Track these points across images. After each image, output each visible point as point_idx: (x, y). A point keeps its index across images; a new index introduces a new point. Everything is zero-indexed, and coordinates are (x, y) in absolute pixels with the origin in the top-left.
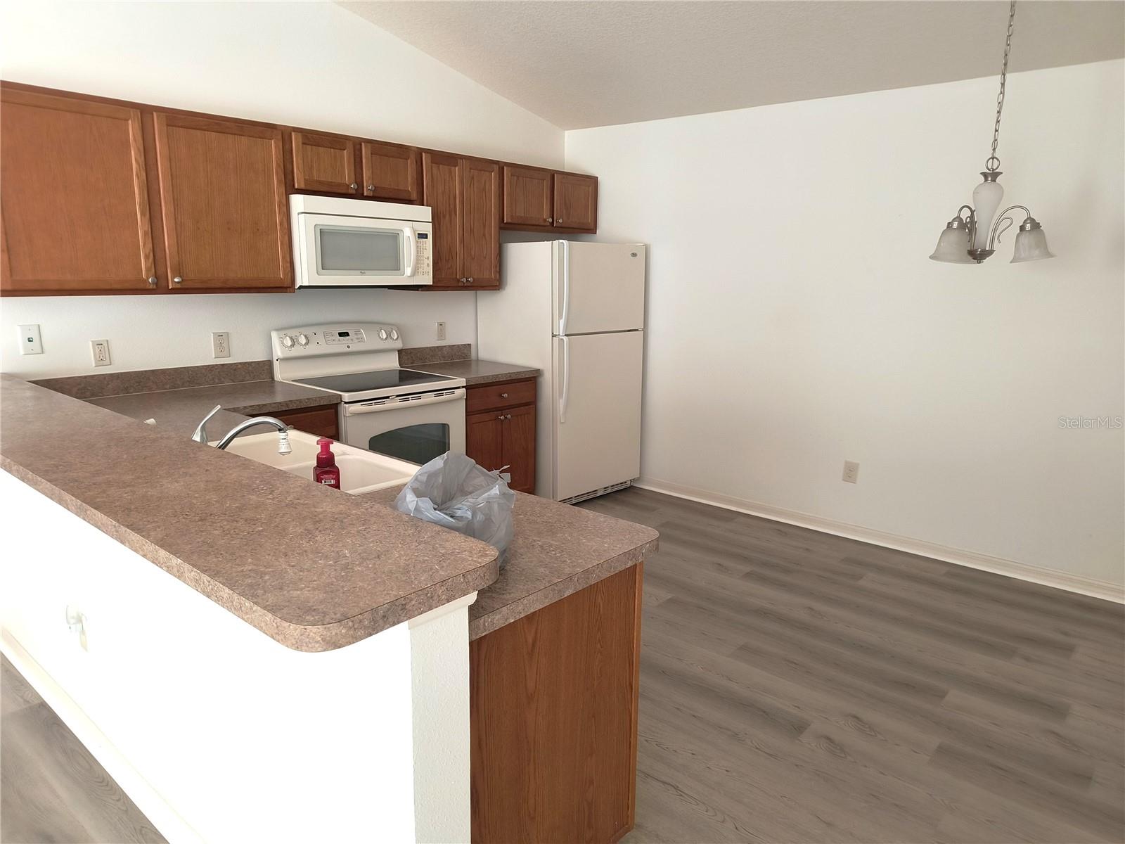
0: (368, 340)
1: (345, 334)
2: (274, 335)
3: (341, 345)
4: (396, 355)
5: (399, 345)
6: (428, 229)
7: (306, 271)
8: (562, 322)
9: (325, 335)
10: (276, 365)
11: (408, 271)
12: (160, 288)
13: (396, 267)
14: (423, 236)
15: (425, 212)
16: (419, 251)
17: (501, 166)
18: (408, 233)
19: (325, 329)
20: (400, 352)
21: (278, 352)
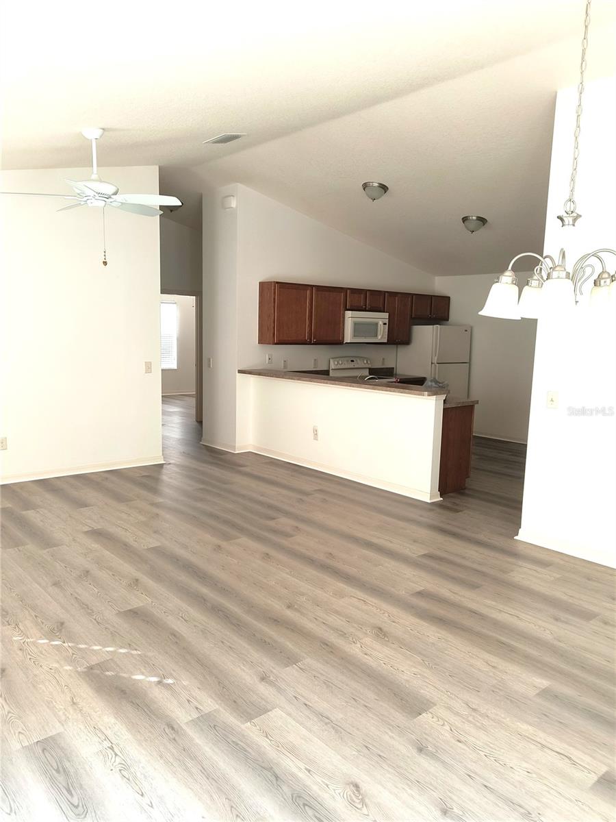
0: (359, 363)
1: (352, 361)
2: (331, 361)
3: (352, 365)
4: (368, 370)
5: (370, 366)
6: (387, 321)
7: (348, 338)
8: (436, 358)
9: (347, 361)
10: (331, 371)
11: (379, 337)
12: (310, 343)
13: (376, 336)
14: (385, 324)
15: (386, 315)
16: (384, 329)
17: (412, 295)
18: (381, 323)
19: (346, 359)
20: (370, 369)
21: (332, 366)
